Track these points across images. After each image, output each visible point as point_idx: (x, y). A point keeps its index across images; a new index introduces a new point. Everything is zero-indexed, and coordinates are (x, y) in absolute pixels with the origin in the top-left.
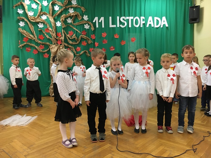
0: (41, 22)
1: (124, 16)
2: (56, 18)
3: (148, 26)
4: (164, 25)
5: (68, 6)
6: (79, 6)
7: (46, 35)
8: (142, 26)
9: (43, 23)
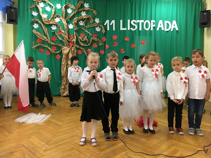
0: (54, 25)
1: (135, 19)
2: (69, 20)
3: (158, 29)
4: (174, 29)
5: (81, 9)
6: (92, 10)
7: (58, 36)
8: (152, 29)
9: (56, 25)
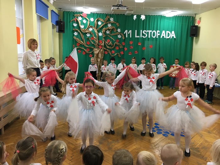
0: (88, 33)
2: (99, 30)
4: (173, 37)
5: (108, 22)
6: (115, 22)
7: (91, 41)
8: (157, 37)
9: (90, 33)
